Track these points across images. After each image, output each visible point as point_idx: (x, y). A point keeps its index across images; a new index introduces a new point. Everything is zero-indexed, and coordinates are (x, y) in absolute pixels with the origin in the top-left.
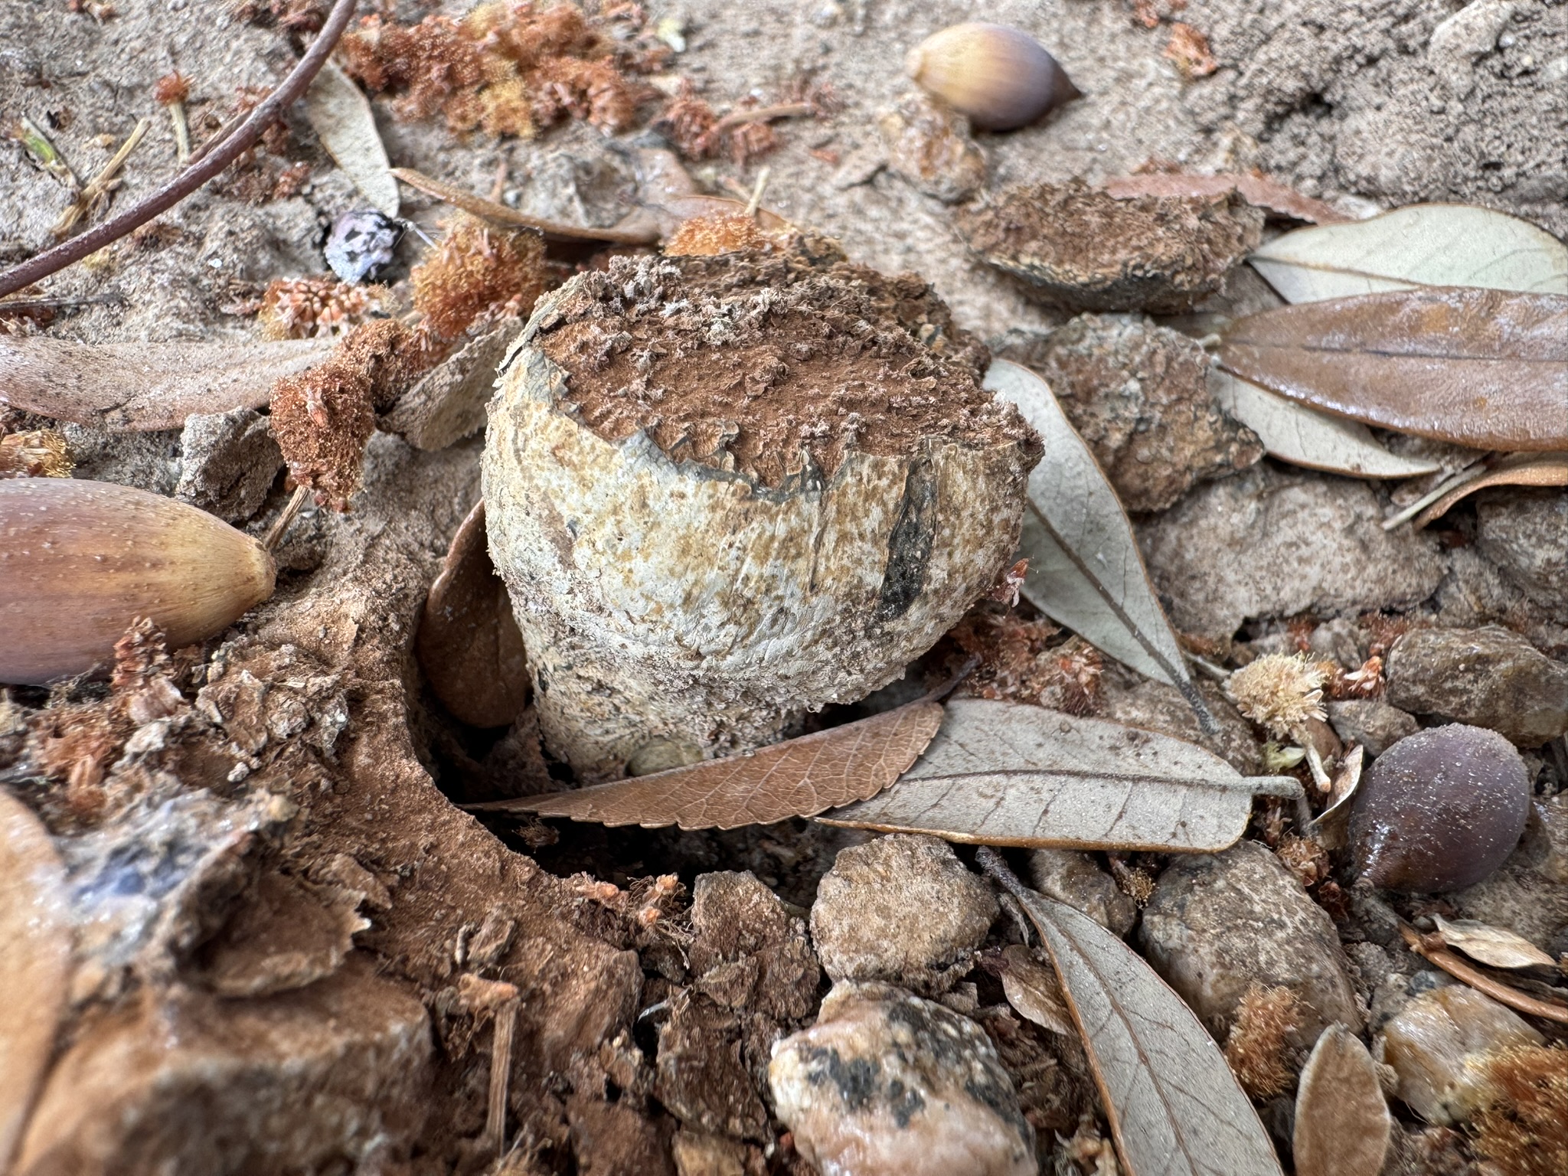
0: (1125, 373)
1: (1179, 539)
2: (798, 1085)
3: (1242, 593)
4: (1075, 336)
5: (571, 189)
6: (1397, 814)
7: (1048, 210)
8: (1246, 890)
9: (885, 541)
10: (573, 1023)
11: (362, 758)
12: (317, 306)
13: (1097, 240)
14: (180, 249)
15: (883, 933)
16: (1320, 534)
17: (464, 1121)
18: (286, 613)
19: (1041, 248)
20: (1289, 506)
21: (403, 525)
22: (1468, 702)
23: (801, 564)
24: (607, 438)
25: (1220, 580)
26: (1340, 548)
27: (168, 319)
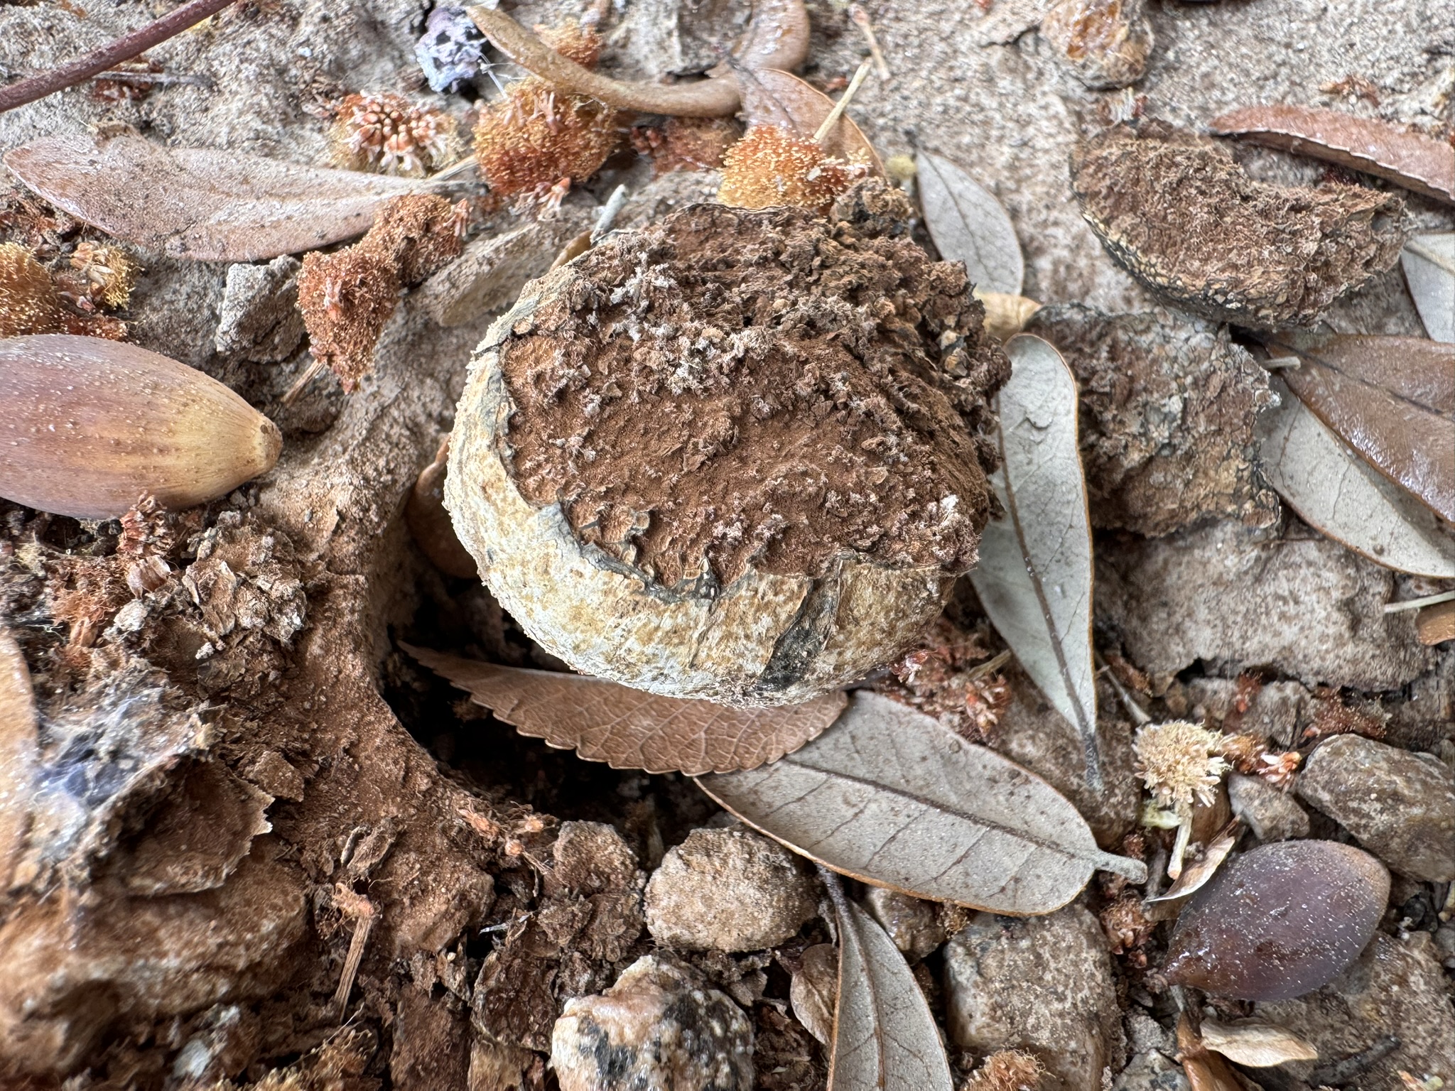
0: (1174, 385)
1: (1166, 562)
2: (570, 1050)
3: (1207, 633)
4: (1141, 327)
5: (672, 23)
6: (1221, 931)
7: (1158, 187)
8: (1047, 956)
9: (772, 643)
10: (420, 933)
11: (315, 648)
12: (387, 130)
13: (1194, 240)
14: (274, 31)
15: (701, 918)
16: (1314, 597)
17: (322, 983)
18: (284, 485)
19: (1134, 227)
20: (1296, 558)
21: (416, 394)
22: (1365, 826)
23: (683, 650)
24: (527, 498)
25: (1190, 615)
26: (1328, 618)
27: (249, 117)
